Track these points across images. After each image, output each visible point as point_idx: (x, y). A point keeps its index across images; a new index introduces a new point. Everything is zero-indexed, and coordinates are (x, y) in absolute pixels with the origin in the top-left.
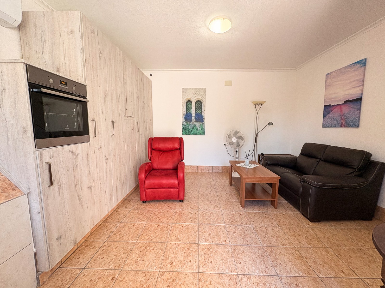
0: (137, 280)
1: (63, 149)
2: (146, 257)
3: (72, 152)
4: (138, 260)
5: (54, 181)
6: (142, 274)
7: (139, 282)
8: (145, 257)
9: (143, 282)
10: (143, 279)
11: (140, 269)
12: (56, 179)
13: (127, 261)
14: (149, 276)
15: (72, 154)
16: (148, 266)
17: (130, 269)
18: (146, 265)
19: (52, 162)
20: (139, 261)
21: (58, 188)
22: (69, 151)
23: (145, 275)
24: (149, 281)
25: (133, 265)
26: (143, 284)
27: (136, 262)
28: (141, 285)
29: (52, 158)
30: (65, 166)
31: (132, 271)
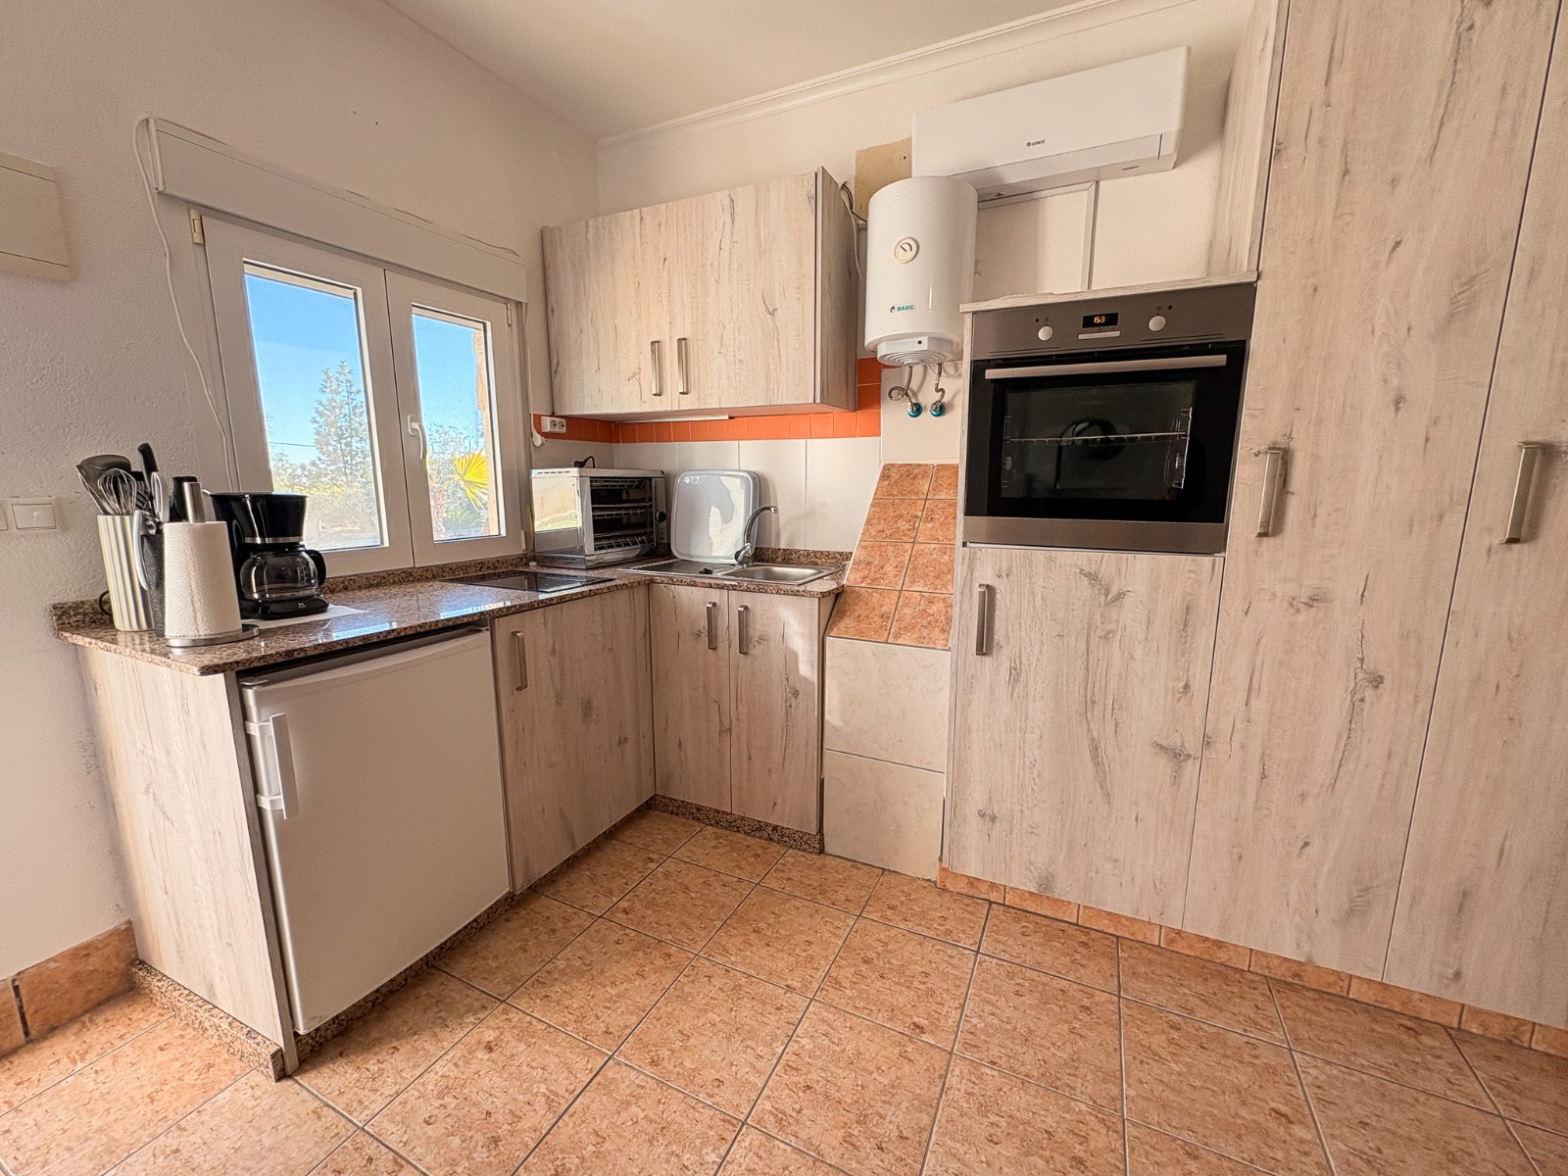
0: (890, 1104)
1: (1050, 559)
2: (1013, 1153)
3: (1092, 577)
4: (993, 1118)
5: (1001, 647)
6: (913, 1125)
7: (880, 1109)
8: (1008, 1150)
9: (877, 1125)
10: (891, 1127)
11: (940, 1121)
12: (1008, 644)
13: (996, 1073)
14: (895, 1152)
15: (1093, 586)
16: (954, 1155)
17: (952, 1080)
18: (960, 1149)
19: (1003, 588)
20: (986, 1121)
21: (1011, 674)
22: (1078, 571)
23: (907, 1138)
24: (872, 1149)
25: (968, 1094)
26: (865, 1123)
27: (983, 1110)
28: (865, 1116)
29: (1005, 579)
30: (1049, 616)
31: (938, 1089)
